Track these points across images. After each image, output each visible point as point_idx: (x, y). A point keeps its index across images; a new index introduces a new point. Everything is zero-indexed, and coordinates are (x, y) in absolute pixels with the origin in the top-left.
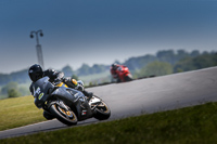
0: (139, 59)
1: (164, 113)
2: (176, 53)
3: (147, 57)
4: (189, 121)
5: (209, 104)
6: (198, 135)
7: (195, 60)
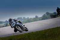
2: (23, 18)
4: (27, 37)
7: (28, 20)
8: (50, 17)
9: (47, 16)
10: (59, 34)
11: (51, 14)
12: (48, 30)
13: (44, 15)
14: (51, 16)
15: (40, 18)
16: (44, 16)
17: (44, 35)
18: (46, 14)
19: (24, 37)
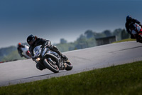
8: (95, 42)
9: (87, 40)
10: (116, 82)
11: (98, 34)
12: (90, 72)
13: (82, 36)
14: (97, 39)
15: (71, 43)
16: (80, 40)
17: (81, 84)
18: (86, 36)
19: (34, 88)
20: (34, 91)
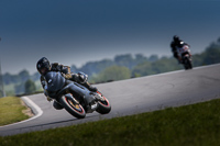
0: (96, 63)
1: (123, 118)
3: (104, 62)
4: (148, 126)
5: (169, 109)
6: (158, 141)
7: (153, 64)
15: (197, 56)
20: (139, 128)
